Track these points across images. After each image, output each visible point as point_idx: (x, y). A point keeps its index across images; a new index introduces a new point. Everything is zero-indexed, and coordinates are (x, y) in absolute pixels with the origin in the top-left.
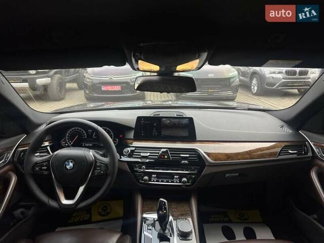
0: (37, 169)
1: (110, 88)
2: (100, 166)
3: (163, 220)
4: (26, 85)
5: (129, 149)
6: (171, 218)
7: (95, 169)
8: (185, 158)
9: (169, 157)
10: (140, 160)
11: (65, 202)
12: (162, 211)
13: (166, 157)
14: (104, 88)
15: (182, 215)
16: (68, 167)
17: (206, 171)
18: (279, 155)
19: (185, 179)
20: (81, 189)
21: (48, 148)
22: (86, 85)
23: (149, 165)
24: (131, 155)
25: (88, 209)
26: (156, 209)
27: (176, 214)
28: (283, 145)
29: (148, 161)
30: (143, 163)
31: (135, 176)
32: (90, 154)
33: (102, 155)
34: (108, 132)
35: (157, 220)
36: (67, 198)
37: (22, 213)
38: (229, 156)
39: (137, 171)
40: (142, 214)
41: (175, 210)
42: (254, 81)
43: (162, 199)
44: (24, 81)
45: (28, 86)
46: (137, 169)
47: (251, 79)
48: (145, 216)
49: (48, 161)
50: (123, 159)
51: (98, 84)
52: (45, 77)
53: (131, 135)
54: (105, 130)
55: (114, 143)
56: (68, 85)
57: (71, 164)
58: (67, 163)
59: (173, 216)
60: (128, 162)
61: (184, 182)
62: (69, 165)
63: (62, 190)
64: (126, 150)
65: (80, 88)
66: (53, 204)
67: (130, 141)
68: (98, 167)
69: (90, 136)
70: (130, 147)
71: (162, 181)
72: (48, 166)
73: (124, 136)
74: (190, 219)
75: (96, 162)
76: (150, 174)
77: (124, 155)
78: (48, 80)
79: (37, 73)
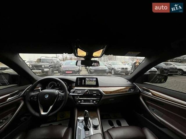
0: (32, 98)
1: (68, 72)
2: (60, 97)
3: (86, 120)
4: (40, 71)
5: (73, 90)
6: (90, 119)
7: (58, 98)
8: (95, 93)
9: (88, 93)
10: (77, 94)
11: (43, 113)
12: (86, 116)
13: (87, 93)
14: (66, 72)
15: (94, 117)
16: (46, 97)
17: (103, 98)
18: (128, 91)
19: (95, 102)
20: (51, 107)
21: (40, 90)
22: (61, 71)
23: (81, 96)
24: (74, 92)
25: (55, 115)
26: (83, 115)
27: (91, 117)
28: (129, 88)
29: (80, 94)
30: (78, 96)
31: (75, 101)
32: (56, 92)
33: (62, 92)
34: (65, 84)
35: (84, 120)
36: (44, 112)
37: (25, 119)
38: (111, 92)
39: (76, 99)
40: (77, 118)
41: (91, 115)
42: (113, 71)
43: (86, 111)
44: (40, 70)
46: (76, 98)
47: (112, 70)
48: (78, 118)
49: (37, 95)
50: (71, 94)
52: (47, 69)
53: (74, 85)
54: (64, 83)
55: (67, 88)
56: (55, 72)
57: (47, 96)
58: (45, 95)
59: (90, 118)
60: (72, 95)
61: (95, 103)
62: (46, 96)
63: (42, 108)
64: (72, 90)
65: (59, 72)
66: (37, 114)
67: (73, 87)
68: (59, 97)
69: (58, 85)
70: (73, 89)
71: (86, 103)
72: (37, 97)
73: (71, 85)
74: (97, 119)
75: (59, 95)
76: (81, 100)
77: (71, 92)
78: (48, 70)
79: (45, 67)
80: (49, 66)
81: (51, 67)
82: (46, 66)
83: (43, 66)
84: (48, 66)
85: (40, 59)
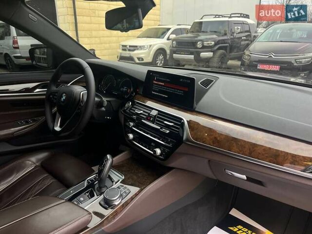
5: (130, 103)
9: (154, 120)
13: (152, 119)
14: (260, 67)
44: (191, 53)
45: (193, 58)
51: (255, 61)
52: (209, 51)
78: (210, 54)
79: (204, 47)
80: (215, 45)
81: (220, 48)
82: (206, 44)
83: (199, 45)
84: (213, 43)
85: (201, 23)
